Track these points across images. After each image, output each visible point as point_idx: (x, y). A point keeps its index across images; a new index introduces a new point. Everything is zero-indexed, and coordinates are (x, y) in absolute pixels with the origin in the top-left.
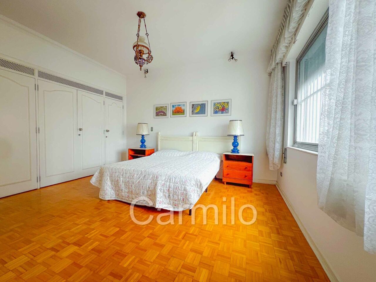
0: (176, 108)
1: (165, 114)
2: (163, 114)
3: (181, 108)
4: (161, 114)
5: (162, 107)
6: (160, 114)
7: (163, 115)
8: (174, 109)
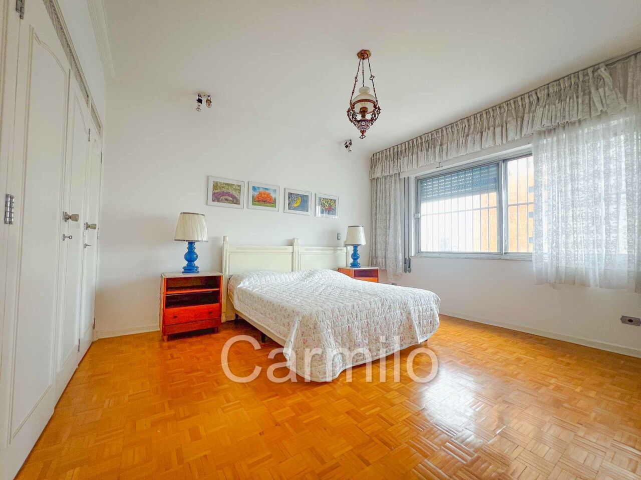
0: (260, 193)
1: (235, 201)
2: (231, 199)
3: (269, 194)
4: (226, 200)
5: (228, 184)
6: (223, 198)
7: (233, 202)
8: (256, 193)
